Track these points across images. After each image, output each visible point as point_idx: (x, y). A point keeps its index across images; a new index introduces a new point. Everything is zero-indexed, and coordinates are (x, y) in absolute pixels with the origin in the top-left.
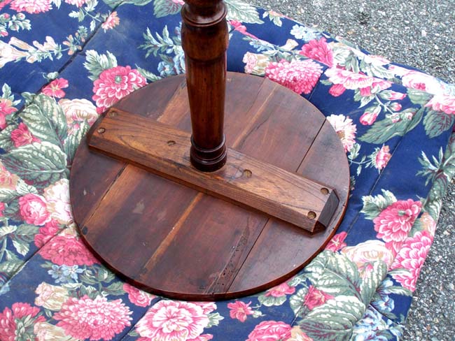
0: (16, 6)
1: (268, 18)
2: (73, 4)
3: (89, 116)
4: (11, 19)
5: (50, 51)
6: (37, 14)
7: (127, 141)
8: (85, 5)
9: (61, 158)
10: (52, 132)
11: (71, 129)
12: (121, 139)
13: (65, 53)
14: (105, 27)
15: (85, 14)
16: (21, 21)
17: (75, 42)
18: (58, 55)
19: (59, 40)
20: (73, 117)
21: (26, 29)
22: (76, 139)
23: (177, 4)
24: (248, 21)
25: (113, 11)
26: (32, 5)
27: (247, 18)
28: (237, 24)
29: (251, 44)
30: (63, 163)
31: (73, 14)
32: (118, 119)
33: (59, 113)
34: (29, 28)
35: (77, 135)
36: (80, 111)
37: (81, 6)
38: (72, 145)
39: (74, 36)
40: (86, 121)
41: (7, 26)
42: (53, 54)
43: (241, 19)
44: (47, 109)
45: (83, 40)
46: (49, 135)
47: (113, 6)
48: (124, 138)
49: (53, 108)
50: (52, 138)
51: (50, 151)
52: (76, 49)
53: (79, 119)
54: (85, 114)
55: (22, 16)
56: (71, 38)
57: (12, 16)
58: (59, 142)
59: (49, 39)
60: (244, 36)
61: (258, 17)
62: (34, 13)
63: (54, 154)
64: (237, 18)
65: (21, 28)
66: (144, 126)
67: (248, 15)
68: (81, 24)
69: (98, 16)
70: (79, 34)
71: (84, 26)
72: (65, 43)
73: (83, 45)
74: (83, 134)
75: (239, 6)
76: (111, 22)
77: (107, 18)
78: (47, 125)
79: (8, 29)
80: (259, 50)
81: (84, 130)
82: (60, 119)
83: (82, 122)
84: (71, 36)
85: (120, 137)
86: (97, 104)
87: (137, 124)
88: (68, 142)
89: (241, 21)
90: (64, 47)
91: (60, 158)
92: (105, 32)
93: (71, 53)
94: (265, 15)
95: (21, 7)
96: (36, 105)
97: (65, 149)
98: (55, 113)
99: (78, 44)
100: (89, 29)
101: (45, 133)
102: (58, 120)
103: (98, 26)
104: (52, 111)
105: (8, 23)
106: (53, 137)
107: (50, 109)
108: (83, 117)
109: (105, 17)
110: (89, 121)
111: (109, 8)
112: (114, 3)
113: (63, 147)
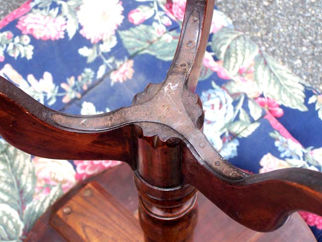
0: (24, 25)
1: (313, 105)
2: (88, 37)
3: (64, 182)
4: (13, 41)
5: (44, 93)
6: (44, 41)
7: (89, 236)
8: (101, 42)
9: (17, 227)
10: (15, 193)
11: (38, 194)
12: (84, 231)
13: (59, 99)
14: (115, 77)
15: (98, 53)
16: (24, 46)
17: (75, 88)
18: (50, 99)
19: (58, 80)
20: (46, 180)
21: (25, 58)
22: (42, 205)
23: (206, 68)
24: (288, 104)
25: (130, 57)
26: (42, 27)
27: (288, 100)
28: (274, 105)
29: (277, 144)
30: (17, 233)
31: (84, 51)
32: (90, 202)
33: (30, 172)
34: (29, 57)
35: (44, 201)
36: (55, 174)
37: (97, 41)
38: (34, 212)
39: (76, 79)
40: (60, 186)
41: (6, 49)
42: (45, 97)
43: (281, 99)
44: (18, 165)
45: (85, 88)
46: (12, 197)
47: (131, 52)
48: (88, 231)
49: (24, 166)
50: (13, 201)
51: (5, 219)
52: (73, 96)
53: (52, 183)
54: (60, 179)
55: (26, 39)
56: (72, 81)
57: (15, 37)
58: (19, 207)
59: (48, 76)
60: (273, 130)
61: (303, 101)
62: (40, 40)
63: (10, 222)
64: (277, 97)
65: (20, 55)
66: (114, 222)
67: (291, 96)
68: (88, 66)
69: (111, 60)
70: (83, 79)
71: (92, 69)
72: (63, 86)
73: (84, 93)
74: (51, 201)
75: (286, 79)
76: (123, 73)
77: (121, 66)
78: (12, 185)
79: (6, 53)
80: (282, 155)
81: (54, 196)
82: (30, 180)
83: (55, 186)
84: (73, 79)
85: (84, 227)
86: (78, 169)
87: (108, 216)
88: (31, 209)
89: (280, 103)
90: (61, 90)
91: (15, 227)
92: (112, 84)
93: (66, 100)
94: (312, 100)
95: (29, 28)
96: (7, 158)
97: (24, 217)
98: (26, 171)
99: (77, 91)
100: (96, 75)
101: (7, 193)
102: (27, 179)
103: (107, 73)
104: (23, 169)
105: (8, 45)
106: (14, 199)
107: (21, 165)
108: (57, 181)
109: (118, 64)
110: (64, 186)
111: (127, 53)
112: (134, 48)
113: (23, 213)
